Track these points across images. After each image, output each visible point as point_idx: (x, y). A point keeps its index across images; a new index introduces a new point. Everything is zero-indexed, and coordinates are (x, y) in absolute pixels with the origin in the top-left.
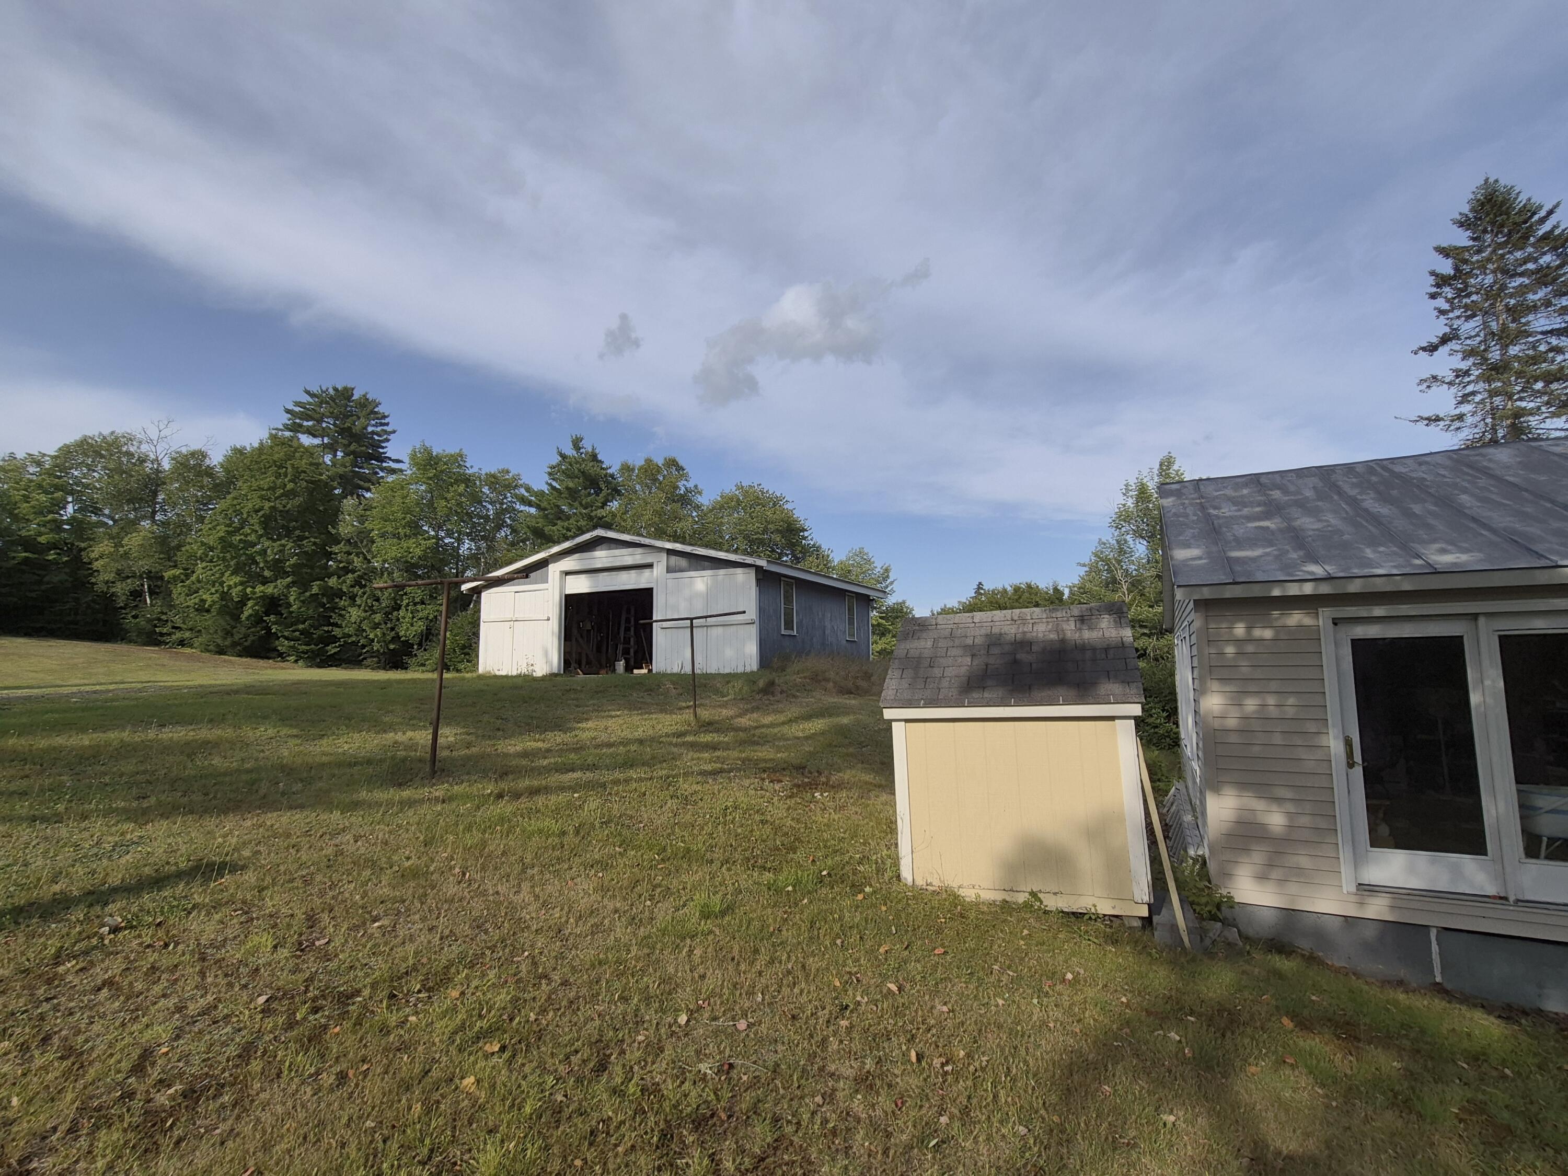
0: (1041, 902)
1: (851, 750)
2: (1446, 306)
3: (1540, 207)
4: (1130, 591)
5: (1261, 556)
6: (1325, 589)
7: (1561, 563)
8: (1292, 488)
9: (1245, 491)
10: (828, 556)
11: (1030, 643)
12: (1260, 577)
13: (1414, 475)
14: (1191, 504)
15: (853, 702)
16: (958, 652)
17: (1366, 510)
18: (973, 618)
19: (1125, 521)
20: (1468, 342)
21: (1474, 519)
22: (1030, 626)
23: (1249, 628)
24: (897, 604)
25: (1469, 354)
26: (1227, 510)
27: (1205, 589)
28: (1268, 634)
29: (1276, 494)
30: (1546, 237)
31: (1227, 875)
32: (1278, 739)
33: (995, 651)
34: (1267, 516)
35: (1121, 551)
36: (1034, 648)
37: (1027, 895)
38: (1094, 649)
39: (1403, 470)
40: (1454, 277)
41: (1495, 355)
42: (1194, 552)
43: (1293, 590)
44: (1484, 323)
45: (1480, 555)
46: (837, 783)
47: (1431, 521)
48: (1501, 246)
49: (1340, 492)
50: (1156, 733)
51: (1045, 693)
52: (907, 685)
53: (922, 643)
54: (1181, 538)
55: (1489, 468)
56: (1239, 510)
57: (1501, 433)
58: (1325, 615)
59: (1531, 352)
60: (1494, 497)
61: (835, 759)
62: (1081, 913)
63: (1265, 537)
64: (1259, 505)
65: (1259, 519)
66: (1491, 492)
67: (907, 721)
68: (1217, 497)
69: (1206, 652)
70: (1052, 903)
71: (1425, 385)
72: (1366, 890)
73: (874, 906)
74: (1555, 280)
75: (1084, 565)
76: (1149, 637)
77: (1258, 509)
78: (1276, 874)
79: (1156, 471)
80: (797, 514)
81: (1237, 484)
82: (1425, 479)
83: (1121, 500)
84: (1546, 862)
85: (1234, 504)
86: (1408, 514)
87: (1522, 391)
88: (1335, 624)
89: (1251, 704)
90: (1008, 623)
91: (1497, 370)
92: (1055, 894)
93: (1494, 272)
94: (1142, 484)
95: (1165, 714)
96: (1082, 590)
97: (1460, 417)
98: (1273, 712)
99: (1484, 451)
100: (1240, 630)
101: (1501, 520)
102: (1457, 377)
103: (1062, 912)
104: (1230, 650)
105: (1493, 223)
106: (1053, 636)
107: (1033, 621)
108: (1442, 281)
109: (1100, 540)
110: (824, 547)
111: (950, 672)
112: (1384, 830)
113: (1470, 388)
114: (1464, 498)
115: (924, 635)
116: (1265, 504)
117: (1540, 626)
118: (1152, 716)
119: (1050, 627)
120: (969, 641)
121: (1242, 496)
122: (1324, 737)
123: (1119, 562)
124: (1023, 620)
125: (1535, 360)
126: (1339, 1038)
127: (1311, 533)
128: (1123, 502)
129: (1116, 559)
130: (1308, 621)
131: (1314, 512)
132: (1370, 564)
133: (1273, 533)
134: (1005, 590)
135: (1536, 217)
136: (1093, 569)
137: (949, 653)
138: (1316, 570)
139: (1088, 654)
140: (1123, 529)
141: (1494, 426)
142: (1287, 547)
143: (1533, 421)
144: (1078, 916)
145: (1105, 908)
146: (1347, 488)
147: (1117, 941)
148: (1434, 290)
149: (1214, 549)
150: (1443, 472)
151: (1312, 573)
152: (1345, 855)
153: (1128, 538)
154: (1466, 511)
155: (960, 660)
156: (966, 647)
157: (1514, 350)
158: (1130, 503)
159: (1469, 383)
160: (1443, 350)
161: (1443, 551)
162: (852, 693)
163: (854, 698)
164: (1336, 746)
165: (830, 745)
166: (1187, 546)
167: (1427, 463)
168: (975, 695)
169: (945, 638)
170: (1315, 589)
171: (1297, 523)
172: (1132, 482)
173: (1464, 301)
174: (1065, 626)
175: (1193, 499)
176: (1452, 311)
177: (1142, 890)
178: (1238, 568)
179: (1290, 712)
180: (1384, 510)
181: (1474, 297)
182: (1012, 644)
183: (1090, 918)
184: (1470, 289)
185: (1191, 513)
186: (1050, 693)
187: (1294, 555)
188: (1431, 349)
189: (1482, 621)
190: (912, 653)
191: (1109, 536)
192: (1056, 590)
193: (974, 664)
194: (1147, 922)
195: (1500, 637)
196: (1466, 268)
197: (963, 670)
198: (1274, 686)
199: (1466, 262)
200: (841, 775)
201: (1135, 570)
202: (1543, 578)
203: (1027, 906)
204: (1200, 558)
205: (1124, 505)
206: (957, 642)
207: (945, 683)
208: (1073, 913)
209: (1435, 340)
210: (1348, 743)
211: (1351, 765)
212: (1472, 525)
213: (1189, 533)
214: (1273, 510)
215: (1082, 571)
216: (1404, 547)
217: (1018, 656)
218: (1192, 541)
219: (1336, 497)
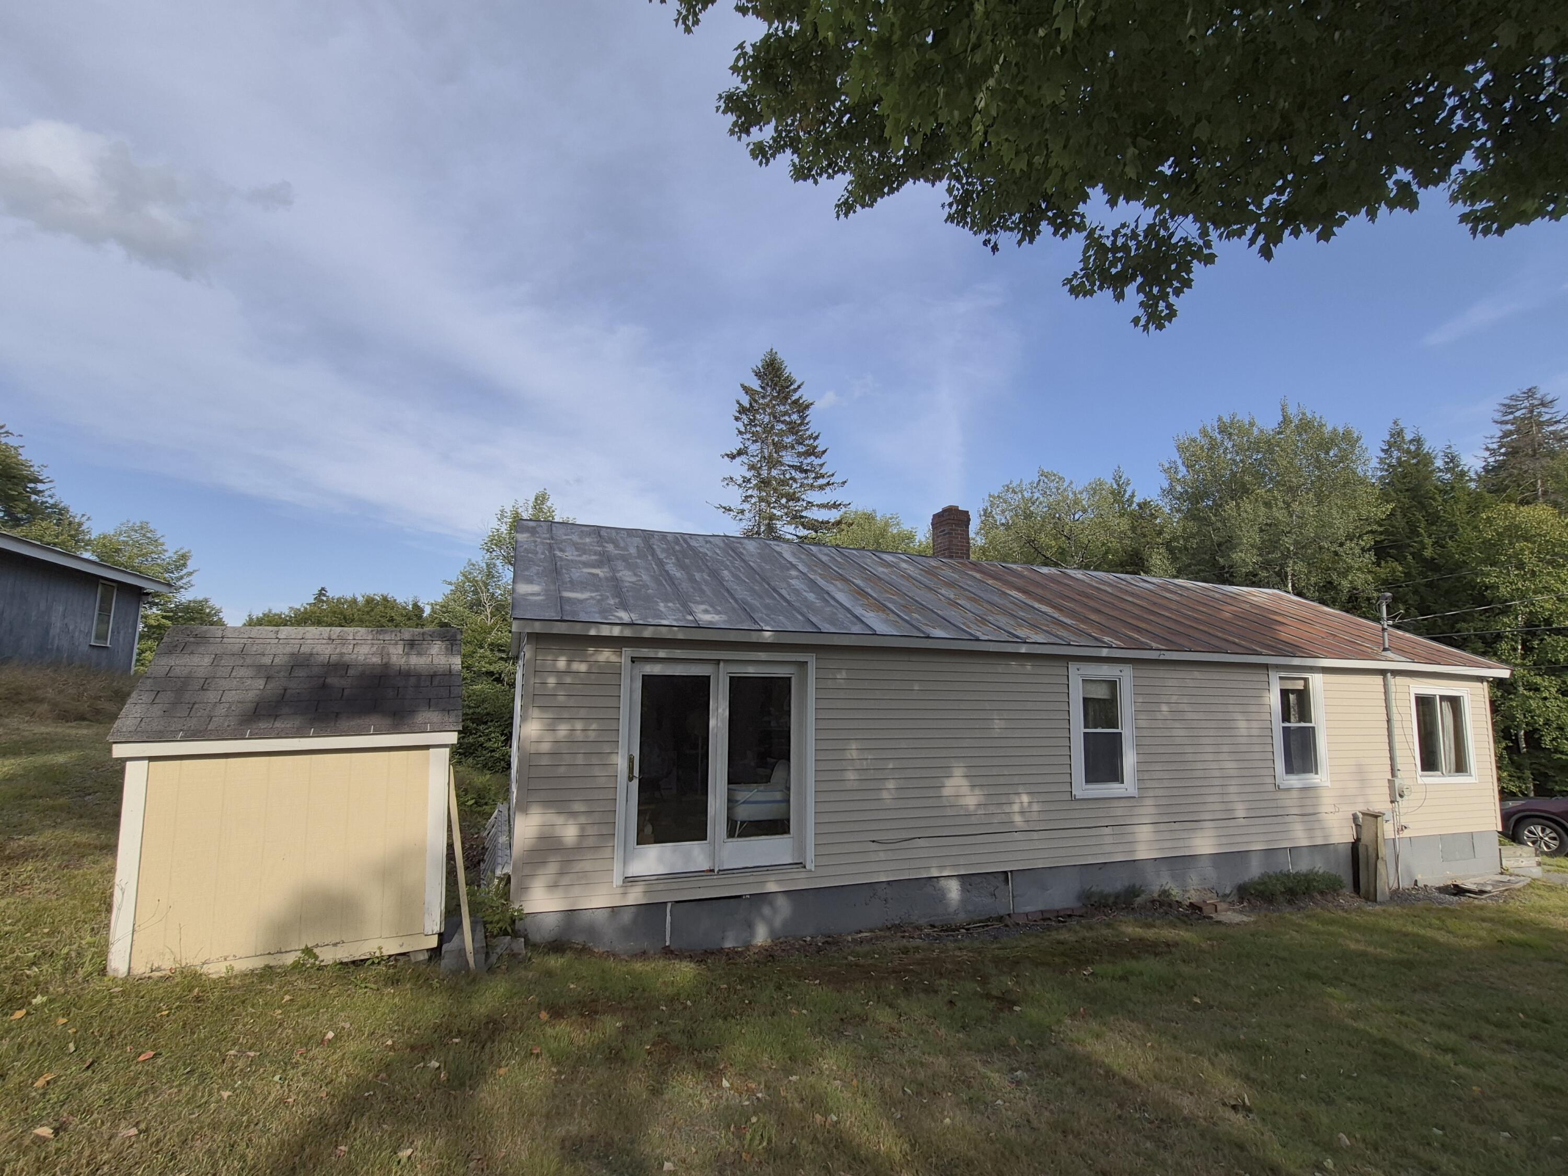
0: (316, 958)
1: (62, 800)
2: (743, 429)
3: (795, 381)
4: (493, 615)
5: (587, 599)
6: (628, 633)
7: (765, 628)
8: (622, 544)
9: (588, 540)
10: (80, 524)
11: (347, 667)
12: (583, 617)
13: (701, 550)
14: (542, 543)
15: (85, 732)
16: (248, 672)
17: (667, 572)
18: (277, 632)
19: (496, 545)
20: (752, 459)
21: (727, 590)
22: (351, 647)
23: (569, 661)
24: (195, 602)
25: (752, 467)
26: (570, 554)
27: (537, 624)
28: (583, 667)
29: (610, 547)
30: (796, 402)
31: (524, 889)
32: (580, 760)
33: (302, 673)
34: (598, 564)
35: (490, 575)
36: (351, 672)
37: (299, 954)
38: (419, 676)
39: (697, 545)
40: (749, 410)
41: (764, 473)
42: (535, 588)
43: (605, 631)
44: (762, 448)
45: (724, 617)
46: (20, 851)
47: (704, 587)
48: (774, 398)
49: (654, 554)
50: (492, 757)
51: (354, 723)
52: (160, 713)
53: (195, 660)
54: (527, 573)
55: (742, 554)
56: (580, 556)
57: (763, 528)
58: (628, 652)
59: (782, 477)
60: (741, 575)
61: (26, 816)
62: (362, 960)
63: (592, 583)
64: (595, 554)
65: (594, 567)
66: (740, 571)
67: (151, 759)
68: (565, 541)
69: (532, 682)
70: (328, 956)
71: (726, 482)
72: (630, 881)
73: (45, 1021)
74: (797, 433)
75: (450, 584)
76: (506, 661)
77: (593, 557)
78: (566, 880)
79: (531, 504)
80: (25, 455)
81: (582, 532)
82: (707, 554)
83: (495, 524)
84: (740, 839)
85: (577, 549)
86: (692, 579)
87: (775, 502)
88: (633, 662)
89: (563, 730)
90: (324, 641)
91: (764, 483)
92: (335, 945)
93: (769, 415)
94: (517, 513)
95: (503, 738)
96: (444, 609)
97: (742, 512)
98: (579, 736)
99: (742, 541)
100: (562, 664)
101: (741, 593)
102: (744, 482)
103: (341, 963)
104: (552, 680)
105: (772, 381)
106: (376, 660)
107: (355, 642)
108: (743, 410)
109: (470, 560)
110: (73, 510)
111: (231, 696)
112: (649, 829)
113: (750, 492)
114: (726, 573)
115: (201, 649)
116: (600, 554)
117: (751, 671)
118: (490, 740)
119: (374, 649)
120: (267, 660)
121: (584, 544)
122: (614, 757)
123: (486, 585)
124: (343, 640)
125: (783, 482)
126: (582, 1015)
127: (627, 584)
128: (498, 527)
129: (483, 582)
130: (614, 658)
131: (632, 567)
132: (659, 615)
133: (600, 579)
134: (354, 601)
135: (792, 387)
136: (460, 589)
137: (234, 674)
138: (625, 616)
139: (413, 681)
140: (494, 554)
141: (760, 522)
142: (608, 594)
143: (779, 524)
144: (358, 964)
145: (392, 948)
146: (658, 551)
147: (398, 981)
148: (738, 415)
149: (552, 587)
150: (718, 551)
151: (621, 618)
152: (619, 855)
153: (498, 562)
154: (725, 583)
155: (249, 682)
156: (260, 667)
157: (774, 473)
158: (504, 529)
159: (750, 488)
160: (738, 460)
161: (706, 612)
162: (84, 719)
163: (88, 727)
164: (621, 763)
165: (21, 796)
166: (530, 581)
167: (710, 542)
168: (263, 725)
169: (233, 655)
170: (622, 631)
171: (619, 575)
172: (508, 509)
173: (753, 429)
174: (392, 650)
175: (545, 539)
176: (745, 433)
177: (434, 922)
178: (567, 608)
179: (592, 736)
180: (678, 574)
181: (758, 429)
182: (323, 666)
183: (373, 963)
184: (757, 422)
185: (540, 551)
186: (360, 722)
187: (612, 602)
188: (733, 457)
189: (722, 664)
190: (177, 671)
191: (480, 558)
192: (416, 606)
193: (268, 687)
194: (435, 953)
195: (731, 677)
196: (756, 406)
197: (251, 695)
198: (583, 713)
199: (756, 401)
200: (32, 838)
201: (501, 595)
202: (754, 637)
203: (297, 966)
204: (539, 594)
205: (498, 530)
206: (249, 661)
207: (221, 710)
208: (354, 962)
209: (735, 452)
210: (631, 760)
211: (631, 779)
212: (726, 594)
213: (534, 569)
214: (605, 560)
215: (448, 589)
216: (685, 605)
217: (329, 680)
218: (535, 578)
219: (650, 558)
